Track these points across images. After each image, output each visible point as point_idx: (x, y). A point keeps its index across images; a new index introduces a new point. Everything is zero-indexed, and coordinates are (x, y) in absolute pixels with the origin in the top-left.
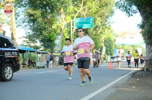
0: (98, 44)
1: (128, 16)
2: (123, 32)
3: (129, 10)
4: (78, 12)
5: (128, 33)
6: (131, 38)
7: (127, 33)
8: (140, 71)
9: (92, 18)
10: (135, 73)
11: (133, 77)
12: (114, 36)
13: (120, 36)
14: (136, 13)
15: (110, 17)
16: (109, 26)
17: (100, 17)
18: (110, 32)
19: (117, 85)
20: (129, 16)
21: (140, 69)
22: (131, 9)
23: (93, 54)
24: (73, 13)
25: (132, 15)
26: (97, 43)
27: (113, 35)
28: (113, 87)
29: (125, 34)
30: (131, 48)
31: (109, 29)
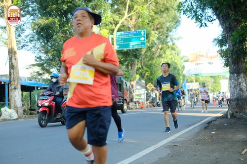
0: (154, 75)
1: (199, 26)
2: (197, 54)
3: (202, 17)
4: (120, 22)
5: (205, 56)
6: (210, 64)
7: (202, 56)
8: (220, 118)
9: (144, 31)
10: (211, 122)
11: (206, 128)
12: (182, 61)
13: (192, 61)
14: (212, 21)
15: (174, 30)
16: (173, 44)
17: (157, 29)
18: (175, 54)
19: (175, 143)
20: (201, 26)
21: (221, 115)
22: (204, 15)
23: (146, 92)
24: (112, 24)
25: (206, 25)
26: (153, 72)
27: (179, 59)
28: (166, 147)
29: (200, 57)
30: (210, 80)
31: (173, 49)
